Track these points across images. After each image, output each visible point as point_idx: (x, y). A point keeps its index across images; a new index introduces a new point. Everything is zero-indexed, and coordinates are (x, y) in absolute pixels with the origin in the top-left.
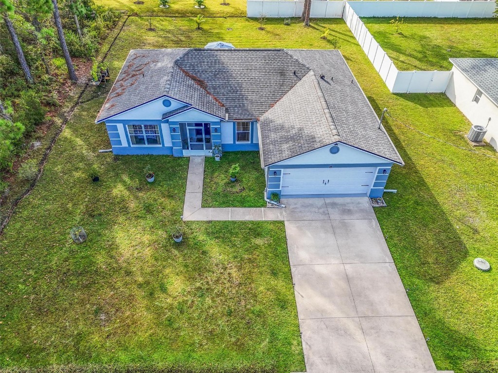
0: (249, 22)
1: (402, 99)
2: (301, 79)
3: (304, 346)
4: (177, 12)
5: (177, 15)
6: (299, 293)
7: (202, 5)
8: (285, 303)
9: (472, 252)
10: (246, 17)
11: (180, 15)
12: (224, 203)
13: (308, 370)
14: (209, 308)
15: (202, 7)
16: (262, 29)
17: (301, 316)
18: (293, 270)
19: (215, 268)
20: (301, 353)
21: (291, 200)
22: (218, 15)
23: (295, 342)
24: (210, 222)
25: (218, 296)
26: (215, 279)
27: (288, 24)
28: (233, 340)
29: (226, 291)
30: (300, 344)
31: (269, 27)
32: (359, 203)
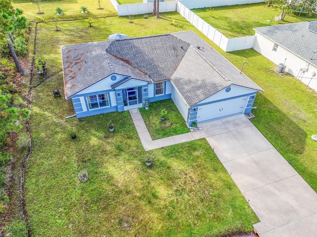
0: (121, 19)
1: (232, 55)
2: (186, 51)
3: (253, 208)
4: (71, 17)
5: (71, 19)
6: (235, 178)
7: (86, 11)
8: (230, 186)
9: (308, 133)
10: (117, 16)
11: (73, 19)
12: (165, 134)
13: (261, 221)
14: (189, 201)
15: (86, 12)
16: (132, 23)
17: (242, 191)
18: (224, 165)
19: (180, 176)
20: (253, 212)
21: (203, 125)
22: (99, 16)
23: (246, 207)
24: (163, 148)
25: (190, 192)
26: (183, 182)
27: (146, 18)
28: (212, 215)
29: (193, 188)
30: (249, 207)
31: (136, 21)
32: (240, 118)
